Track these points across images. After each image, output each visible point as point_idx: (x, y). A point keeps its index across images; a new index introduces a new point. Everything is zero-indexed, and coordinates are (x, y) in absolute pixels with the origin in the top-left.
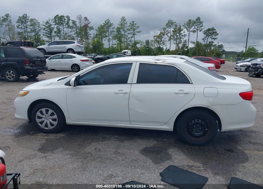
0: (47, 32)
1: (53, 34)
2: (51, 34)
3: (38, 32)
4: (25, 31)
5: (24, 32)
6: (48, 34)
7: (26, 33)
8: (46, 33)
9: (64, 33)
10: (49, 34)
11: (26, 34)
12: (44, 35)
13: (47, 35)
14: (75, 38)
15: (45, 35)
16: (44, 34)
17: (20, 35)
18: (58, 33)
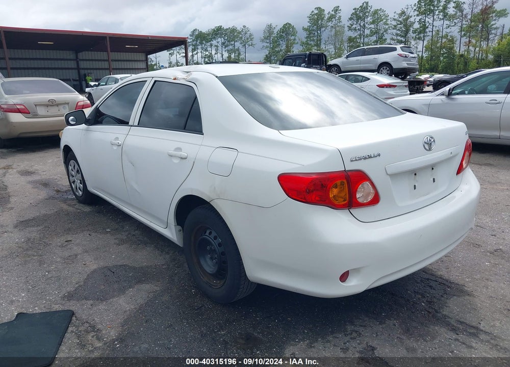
0: (399, 32)
1: (411, 34)
2: (406, 35)
3: (382, 33)
4: (360, 35)
5: (358, 36)
6: (400, 36)
7: (362, 38)
8: (397, 35)
9: (432, 32)
10: (402, 36)
11: (362, 40)
12: (392, 39)
13: (399, 38)
14: (456, 41)
15: (394, 40)
16: (394, 37)
17: (352, 43)
18: (420, 33)
